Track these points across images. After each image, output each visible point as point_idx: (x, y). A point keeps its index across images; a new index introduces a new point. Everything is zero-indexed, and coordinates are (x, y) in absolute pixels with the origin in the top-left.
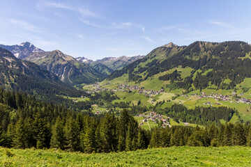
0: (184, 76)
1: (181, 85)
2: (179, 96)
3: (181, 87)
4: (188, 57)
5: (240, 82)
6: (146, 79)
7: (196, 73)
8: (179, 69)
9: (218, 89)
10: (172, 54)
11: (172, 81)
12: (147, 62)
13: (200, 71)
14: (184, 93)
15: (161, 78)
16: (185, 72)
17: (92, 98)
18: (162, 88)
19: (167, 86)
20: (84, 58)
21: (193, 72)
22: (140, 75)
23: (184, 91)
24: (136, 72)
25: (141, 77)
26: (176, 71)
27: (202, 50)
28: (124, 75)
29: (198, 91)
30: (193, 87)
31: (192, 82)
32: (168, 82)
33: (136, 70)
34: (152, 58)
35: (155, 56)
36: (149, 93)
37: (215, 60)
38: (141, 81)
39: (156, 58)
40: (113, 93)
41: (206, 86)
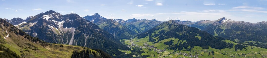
0: (175, 43)
1: (173, 48)
2: (171, 53)
3: (173, 49)
4: (178, 33)
5: (193, 48)
6: (158, 42)
7: (179, 42)
8: (173, 39)
9: (185, 51)
10: (171, 28)
11: (170, 46)
12: (159, 31)
13: (181, 41)
14: (173, 52)
15: (165, 43)
16: (176, 41)
17: (132, 51)
18: (165, 49)
19: (167, 48)
20: (122, 20)
21: (179, 41)
22: (155, 39)
23: (174, 51)
24: (153, 36)
25: (155, 40)
26: (172, 40)
27: (184, 29)
28: (147, 36)
29: (179, 51)
30: (177, 49)
31: (177, 47)
32: (168, 46)
33: (153, 34)
34: (162, 28)
35: (163, 27)
36: (159, 51)
37: (188, 36)
38: (155, 42)
39: (164, 29)
40: (141, 49)
41: (182, 49)
